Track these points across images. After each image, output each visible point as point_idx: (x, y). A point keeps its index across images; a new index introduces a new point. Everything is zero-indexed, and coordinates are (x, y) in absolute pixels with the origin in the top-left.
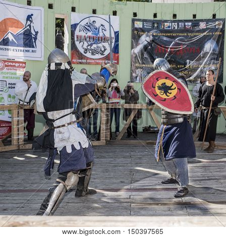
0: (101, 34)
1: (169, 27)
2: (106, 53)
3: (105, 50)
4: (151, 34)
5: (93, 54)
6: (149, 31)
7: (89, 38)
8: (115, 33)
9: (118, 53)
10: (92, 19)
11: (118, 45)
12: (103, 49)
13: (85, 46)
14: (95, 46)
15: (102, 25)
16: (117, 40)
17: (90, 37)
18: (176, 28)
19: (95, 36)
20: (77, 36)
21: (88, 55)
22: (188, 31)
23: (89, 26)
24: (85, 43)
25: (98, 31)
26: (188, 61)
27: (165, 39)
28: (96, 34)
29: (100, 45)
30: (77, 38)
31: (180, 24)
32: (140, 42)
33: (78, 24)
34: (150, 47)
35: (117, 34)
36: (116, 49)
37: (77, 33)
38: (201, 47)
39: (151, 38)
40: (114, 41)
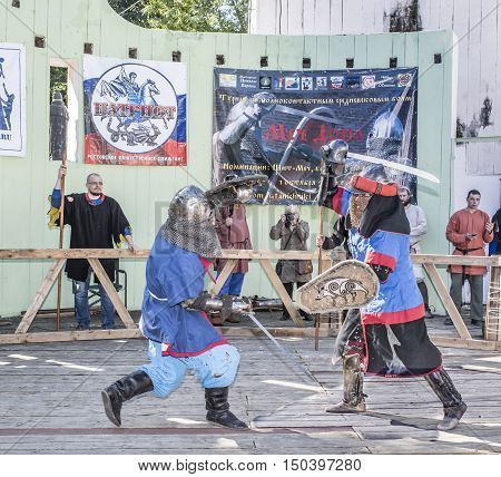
0: (148, 101)
1: (295, 85)
3: (157, 134)
4: (256, 100)
5: (130, 142)
6: (250, 94)
7: (123, 110)
8: (179, 97)
9: (184, 140)
10: (128, 69)
11: (184, 124)
12: (152, 133)
13: (114, 126)
15: (149, 82)
16: (182, 115)
17: (124, 107)
18: (310, 87)
19: (134, 104)
20: (97, 104)
21: (121, 144)
22: (336, 94)
23: (121, 84)
24: (115, 119)
25: (142, 94)
27: (286, 110)
28: (137, 101)
29: (146, 124)
30: (97, 108)
31: (319, 79)
32: (232, 116)
33: (98, 79)
34: (253, 128)
35: (182, 100)
36: (180, 133)
37: (96, 98)
38: (367, 129)
39: (256, 109)
40: (175, 114)
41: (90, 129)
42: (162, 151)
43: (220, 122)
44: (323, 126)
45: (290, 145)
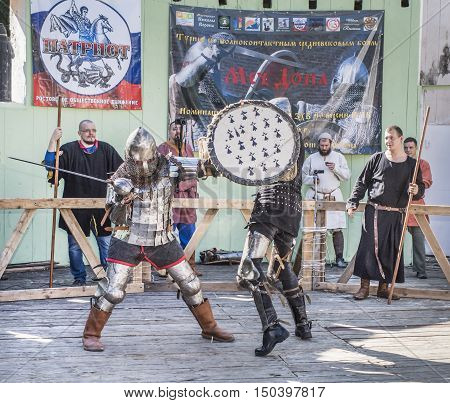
0: (100, 39)
1: (255, 26)
2: (113, 82)
3: (110, 75)
4: (215, 41)
5: (82, 83)
7: (74, 48)
8: (132, 35)
9: (139, 82)
10: (80, 3)
11: (139, 64)
12: (105, 74)
13: (65, 65)
14: (86, 65)
15: (102, 18)
16: (137, 55)
17: (75, 45)
18: (272, 28)
20: (45, 41)
21: (73, 85)
22: (299, 36)
23: (72, 19)
24: (65, 57)
25: (95, 30)
26: (300, 104)
28: (89, 38)
29: (99, 63)
30: (46, 45)
31: (280, 20)
32: (189, 58)
33: (47, 13)
34: (212, 71)
35: (136, 38)
36: (134, 74)
37: (45, 33)
38: (330, 74)
39: (215, 51)
40: (129, 54)
41: (38, 67)
42: (115, 94)
43: (176, 64)
44: (285, 70)
45: (250, 90)
